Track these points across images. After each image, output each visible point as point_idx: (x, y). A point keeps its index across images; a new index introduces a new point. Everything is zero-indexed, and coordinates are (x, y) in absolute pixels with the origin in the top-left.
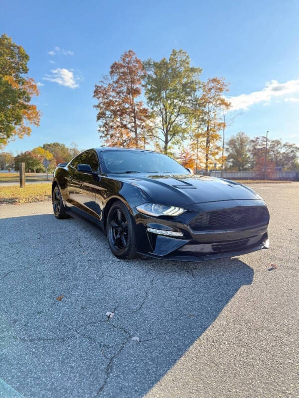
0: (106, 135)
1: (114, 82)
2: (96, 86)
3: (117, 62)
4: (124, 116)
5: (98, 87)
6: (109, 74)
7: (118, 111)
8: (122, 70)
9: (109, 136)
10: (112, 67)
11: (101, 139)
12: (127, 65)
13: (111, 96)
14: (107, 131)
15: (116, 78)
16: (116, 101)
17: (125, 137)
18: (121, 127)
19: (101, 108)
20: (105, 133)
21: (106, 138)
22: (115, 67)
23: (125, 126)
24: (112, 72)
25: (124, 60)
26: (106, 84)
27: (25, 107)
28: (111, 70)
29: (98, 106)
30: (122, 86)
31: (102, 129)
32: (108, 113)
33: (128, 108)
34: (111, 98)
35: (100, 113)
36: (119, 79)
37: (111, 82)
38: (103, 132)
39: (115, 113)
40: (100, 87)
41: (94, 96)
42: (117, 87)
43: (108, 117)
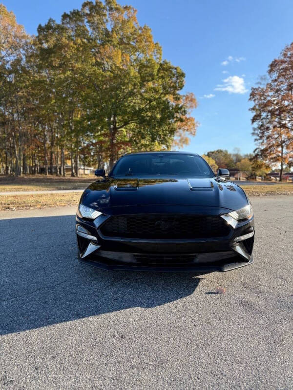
0: (261, 137)
1: (273, 80)
2: (252, 88)
3: (277, 59)
4: (282, 115)
5: (254, 89)
6: (268, 74)
7: (277, 110)
8: (284, 65)
9: (265, 138)
10: (271, 66)
11: (256, 142)
12: (288, 59)
13: (268, 96)
14: (263, 133)
15: (275, 75)
16: (274, 100)
17: (284, 137)
18: (280, 127)
19: (257, 110)
20: (260, 135)
21: (261, 141)
22: (273, 66)
23: (284, 126)
24: (270, 71)
25: (285, 55)
26: (264, 84)
28: (270, 68)
29: (253, 109)
30: (282, 83)
31: (256, 132)
32: (264, 115)
33: (289, 105)
34: (269, 98)
35: (255, 116)
36: (279, 77)
37: (270, 82)
38: (258, 135)
39: (272, 113)
40: (257, 89)
41: (250, 99)
42: (277, 85)
43: (264, 118)
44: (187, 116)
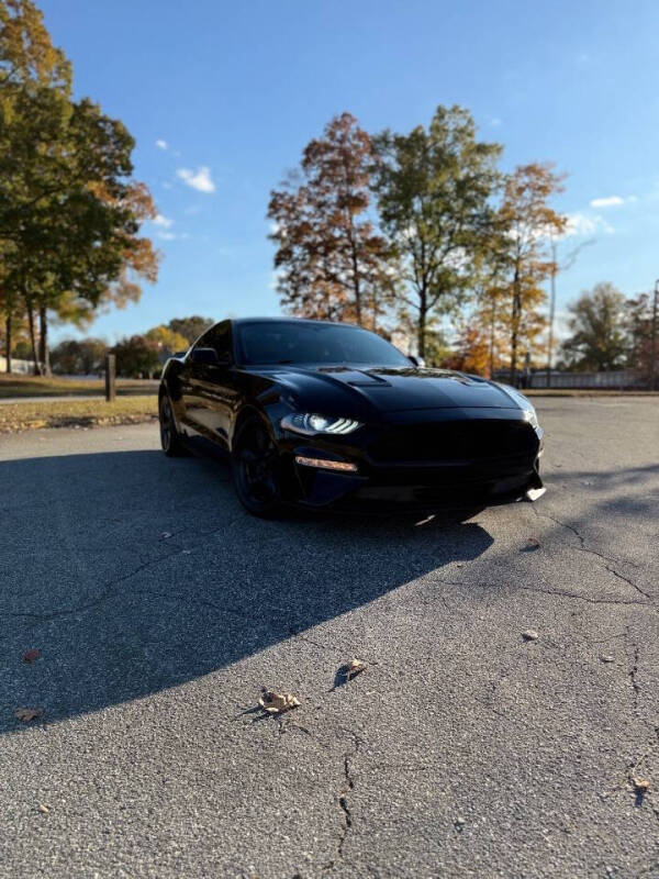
0: (293, 298)
1: (310, 183)
2: (273, 193)
3: (318, 140)
4: (331, 256)
5: (277, 195)
6: (300, 167)
7: (320, 244)
8: (328, 157)
9: (299, 300)
10: (308, 151)
11: (284, 306)
12: (337, 144)
13: (303, 213)
14: (296, 289)
15: (315, 173)
16: (315, 224)
17: (333, 300)
18: (327, 280)
19: (283, 240)
20: (292, 292)
21: (292, 305)
22: (313, 151)
23: (333, 278)
24: (306, 163)
25: (332, 135)
26: (294, 188)
27: (128, 245)
28: (304, 157)
29: (277, 237)
30: (328, 191)
31: (285, 285)
32: (297, 251)
33: (341, 238)
34: (305, 218)
35: (280, 253)
36: (321, 176)
37: (305, 184)
38: (287, 292)
39: (312, 249)
40: (282, 196)
41: (270, 215)
42: (318, 194)
43: (297, 259)
44: (138, 236)
